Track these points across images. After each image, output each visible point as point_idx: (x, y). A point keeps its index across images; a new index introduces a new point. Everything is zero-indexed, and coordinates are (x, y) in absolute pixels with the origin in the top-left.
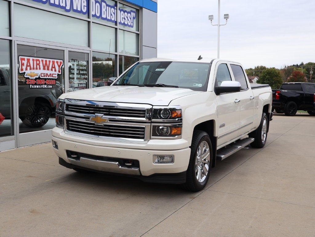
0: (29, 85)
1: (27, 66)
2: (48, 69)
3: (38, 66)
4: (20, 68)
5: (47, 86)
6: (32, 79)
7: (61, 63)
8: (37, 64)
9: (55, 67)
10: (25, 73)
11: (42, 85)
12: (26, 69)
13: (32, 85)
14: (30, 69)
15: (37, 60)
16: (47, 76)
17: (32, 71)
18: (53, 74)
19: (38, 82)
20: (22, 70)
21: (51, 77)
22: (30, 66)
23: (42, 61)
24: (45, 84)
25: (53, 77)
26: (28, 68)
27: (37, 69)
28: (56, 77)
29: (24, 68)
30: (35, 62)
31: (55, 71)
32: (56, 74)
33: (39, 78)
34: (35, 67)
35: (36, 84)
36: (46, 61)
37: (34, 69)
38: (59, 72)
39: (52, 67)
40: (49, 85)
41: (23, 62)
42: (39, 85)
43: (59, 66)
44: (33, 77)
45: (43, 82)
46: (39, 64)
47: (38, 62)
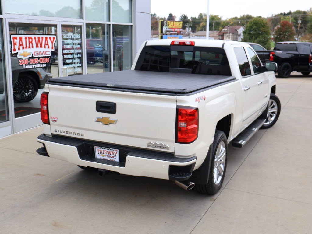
0: (23, 65)
1: (20, 45)
2: (41, 47)
3: (31, 44)
4: (13, 48)
5: (41, 65)
6: (25, 59)
7: (54, 38)
8: (30, 42)
9: (48, 44)
10: (17, 53)
11: (35, 64)
12: (19, 49)
13: (26, 65)
14: (23, 48)
15: (29, 38)
16: (40, 55)
17: (25, 50)
18: (46, 52)
19: (32, 61)
20: (15, 50)
21: (44, 54)
22: (22, 45)
23: (35, 38)
24: (39, 63)
25: (46, 54)
26: (21, 47)
27: (29, 47)
28: (49, 54)
29: (17, 47)
30: (27, 40)
31: (48, 47)
32: (49, 51)
33: (32, 57)
34: (28, 45)
35: (29, 64)
36: (39, 38)
37: (26, 47)
38: (52, 48)
39: (45, 44)
40: (42, 64)
41: (15, 41)
42: (33, 64)
43: (52, 43)
44: (26, 56)
45: (36, 61)
46: (31, 42)
47: (31, 40)
